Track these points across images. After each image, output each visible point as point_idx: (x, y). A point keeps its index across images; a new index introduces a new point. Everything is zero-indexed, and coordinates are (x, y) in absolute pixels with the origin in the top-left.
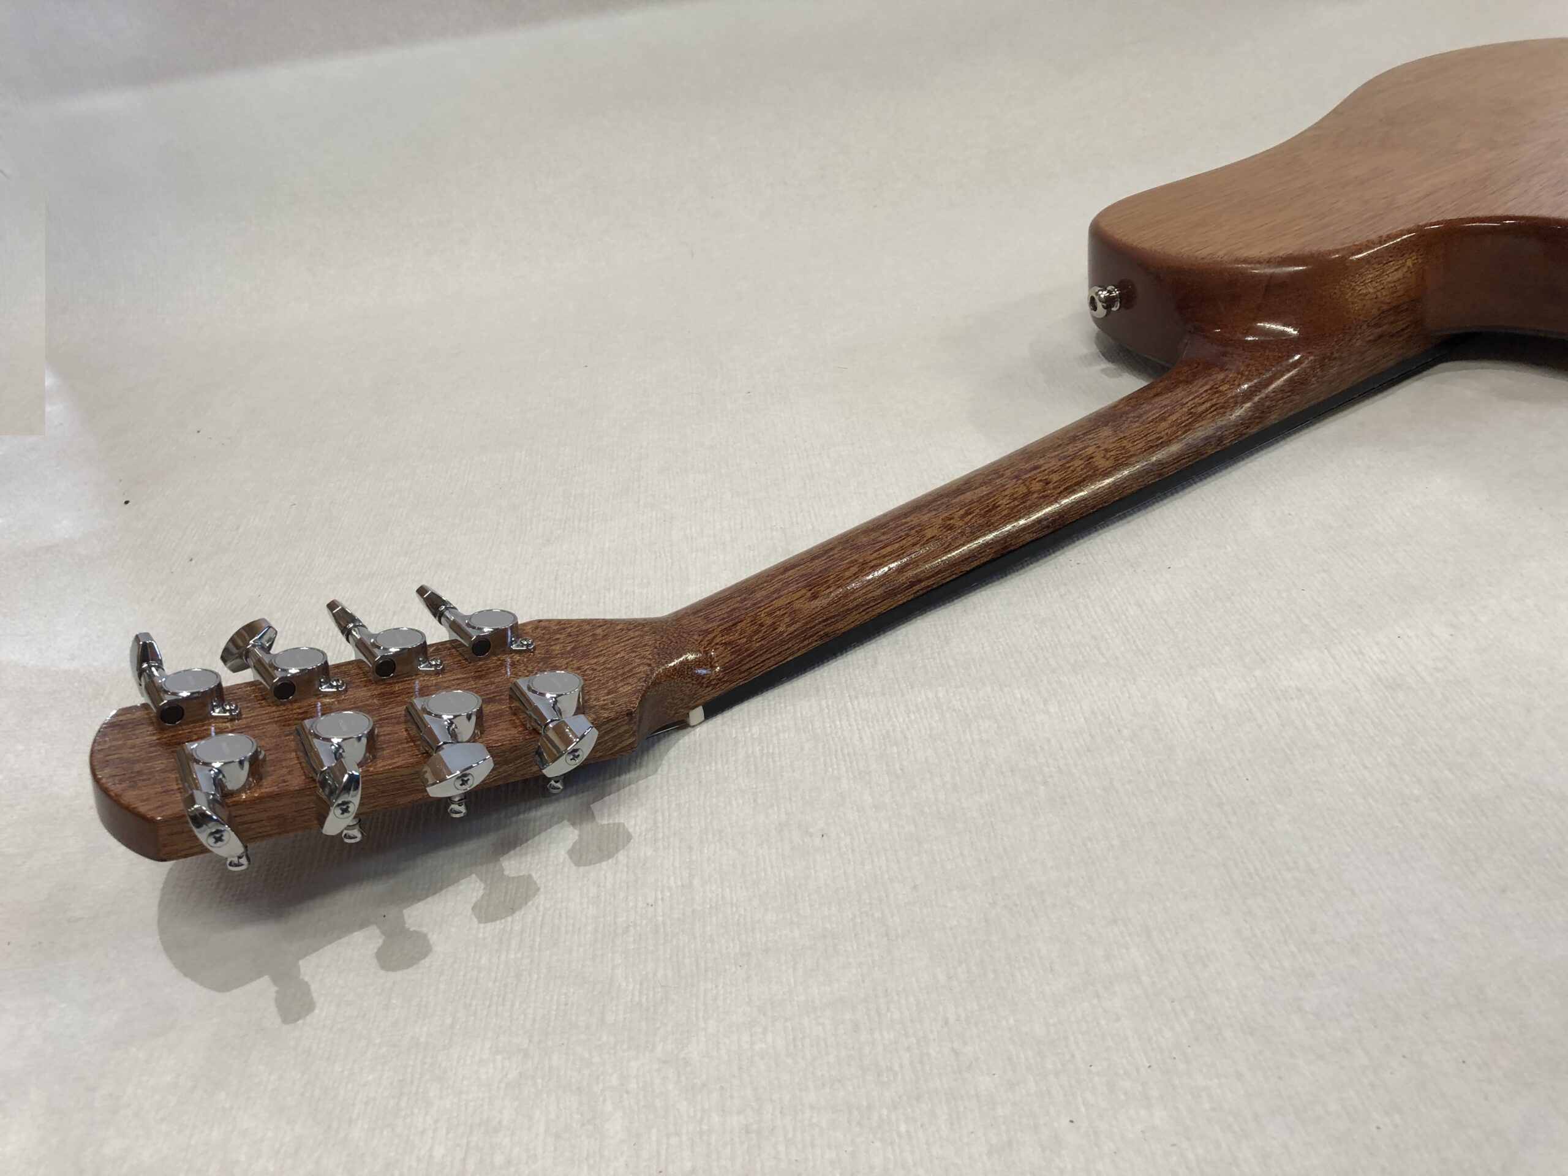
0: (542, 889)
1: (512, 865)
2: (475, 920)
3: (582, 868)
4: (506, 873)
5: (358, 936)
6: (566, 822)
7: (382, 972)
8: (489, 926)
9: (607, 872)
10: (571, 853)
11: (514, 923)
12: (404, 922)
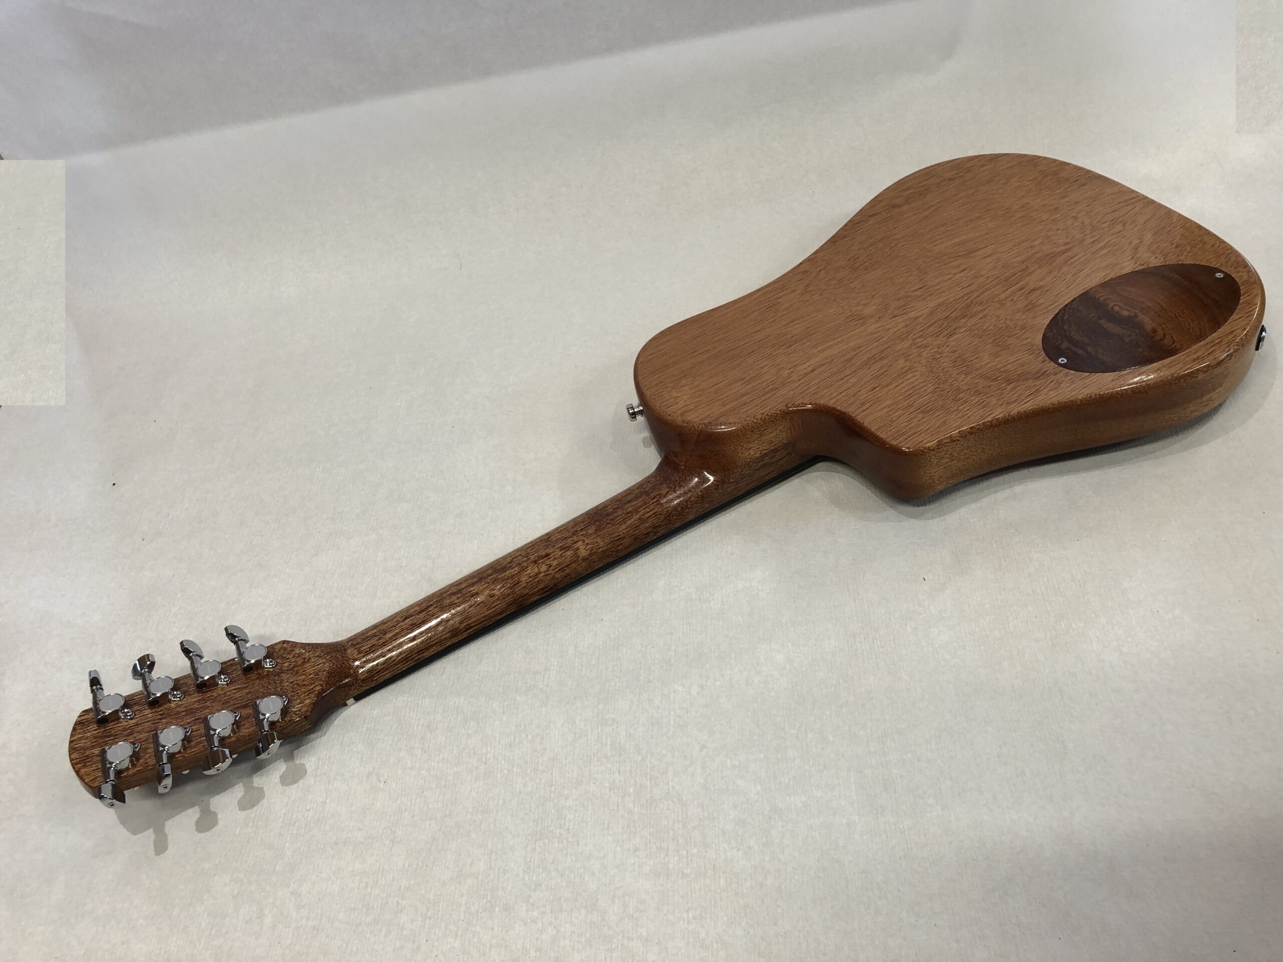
0: (266, 796)
1: (258, 780)
2: (238, 808)
3: (284, 787)
4: (254, 784)
5: (190, 811)
6: (282, 760)
7: (196, 833)
8: (243, 812)
9: (294, 790)
10: (281, 777)
11: (252, 813)
12: (209, 806)
